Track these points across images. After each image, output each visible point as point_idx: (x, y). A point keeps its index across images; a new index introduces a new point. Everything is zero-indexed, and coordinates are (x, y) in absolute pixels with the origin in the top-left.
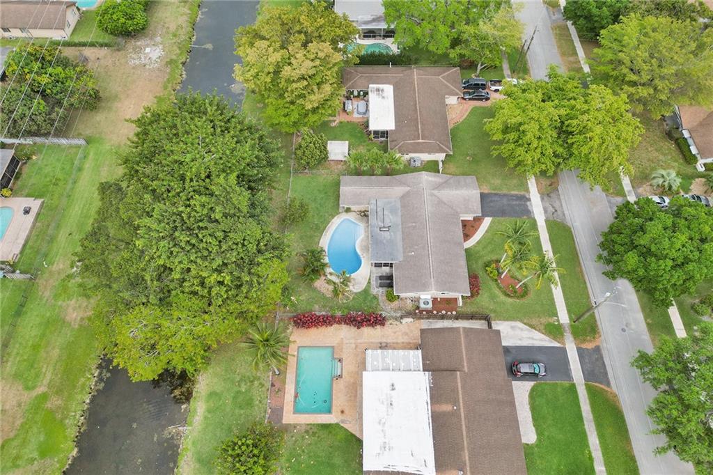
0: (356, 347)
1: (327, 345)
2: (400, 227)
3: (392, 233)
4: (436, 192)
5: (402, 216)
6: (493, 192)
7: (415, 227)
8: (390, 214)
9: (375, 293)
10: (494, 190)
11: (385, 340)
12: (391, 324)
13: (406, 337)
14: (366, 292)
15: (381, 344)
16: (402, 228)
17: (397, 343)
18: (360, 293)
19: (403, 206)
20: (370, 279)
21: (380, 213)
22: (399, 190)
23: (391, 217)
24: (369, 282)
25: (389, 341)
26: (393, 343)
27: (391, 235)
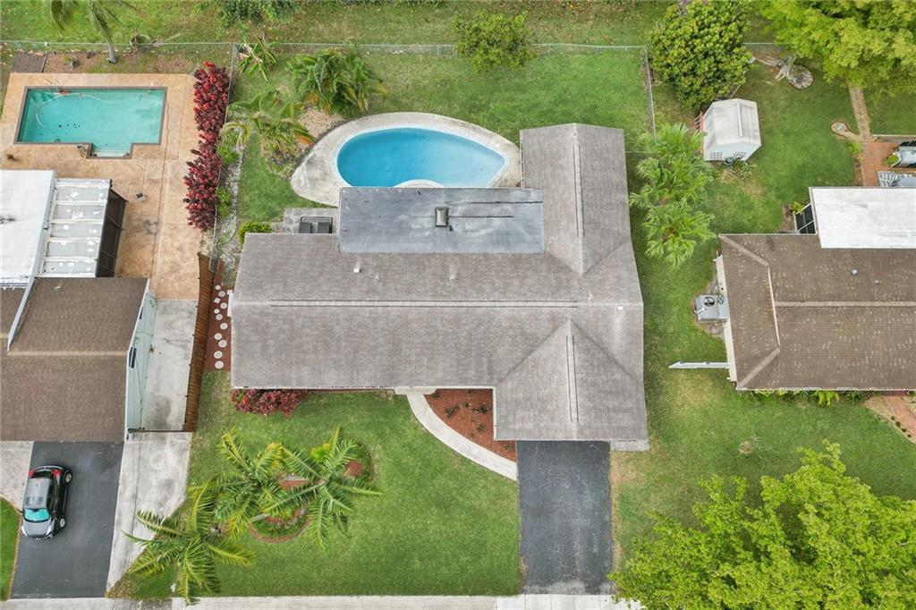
0: (154, 182)
1: (164, 132)
2: (450, 250)
3: (427, 234)
4: (567, 330)
5: (485, 255)
6: (615, 496)
7: (444, 278)
8: (490, 230)
9: (286, 215)
10: (622, 498)
11: (163, 229)
12: (202, 242)
13: (166, 269)
14: (292, 199)
15: (156, 223)
16: (446, 255)
17: (153, 252)
18: (288, 187)
19: (517, 260)
20: (324, 206)
21: (496, 210)
22: (572, 249)
23: (483, 232)
24: (315, 205)
25: (161, 238)
26: (154, 246)
27: (423, 230)
